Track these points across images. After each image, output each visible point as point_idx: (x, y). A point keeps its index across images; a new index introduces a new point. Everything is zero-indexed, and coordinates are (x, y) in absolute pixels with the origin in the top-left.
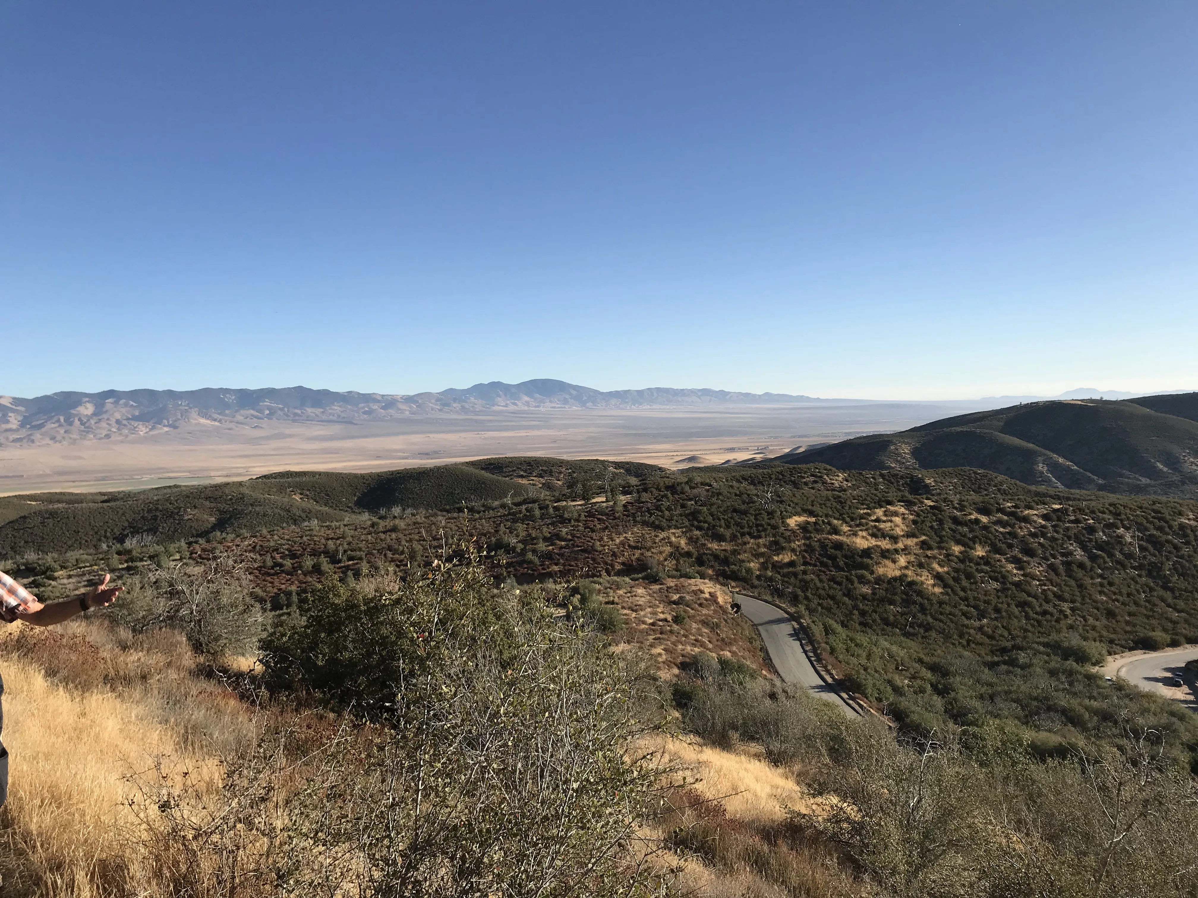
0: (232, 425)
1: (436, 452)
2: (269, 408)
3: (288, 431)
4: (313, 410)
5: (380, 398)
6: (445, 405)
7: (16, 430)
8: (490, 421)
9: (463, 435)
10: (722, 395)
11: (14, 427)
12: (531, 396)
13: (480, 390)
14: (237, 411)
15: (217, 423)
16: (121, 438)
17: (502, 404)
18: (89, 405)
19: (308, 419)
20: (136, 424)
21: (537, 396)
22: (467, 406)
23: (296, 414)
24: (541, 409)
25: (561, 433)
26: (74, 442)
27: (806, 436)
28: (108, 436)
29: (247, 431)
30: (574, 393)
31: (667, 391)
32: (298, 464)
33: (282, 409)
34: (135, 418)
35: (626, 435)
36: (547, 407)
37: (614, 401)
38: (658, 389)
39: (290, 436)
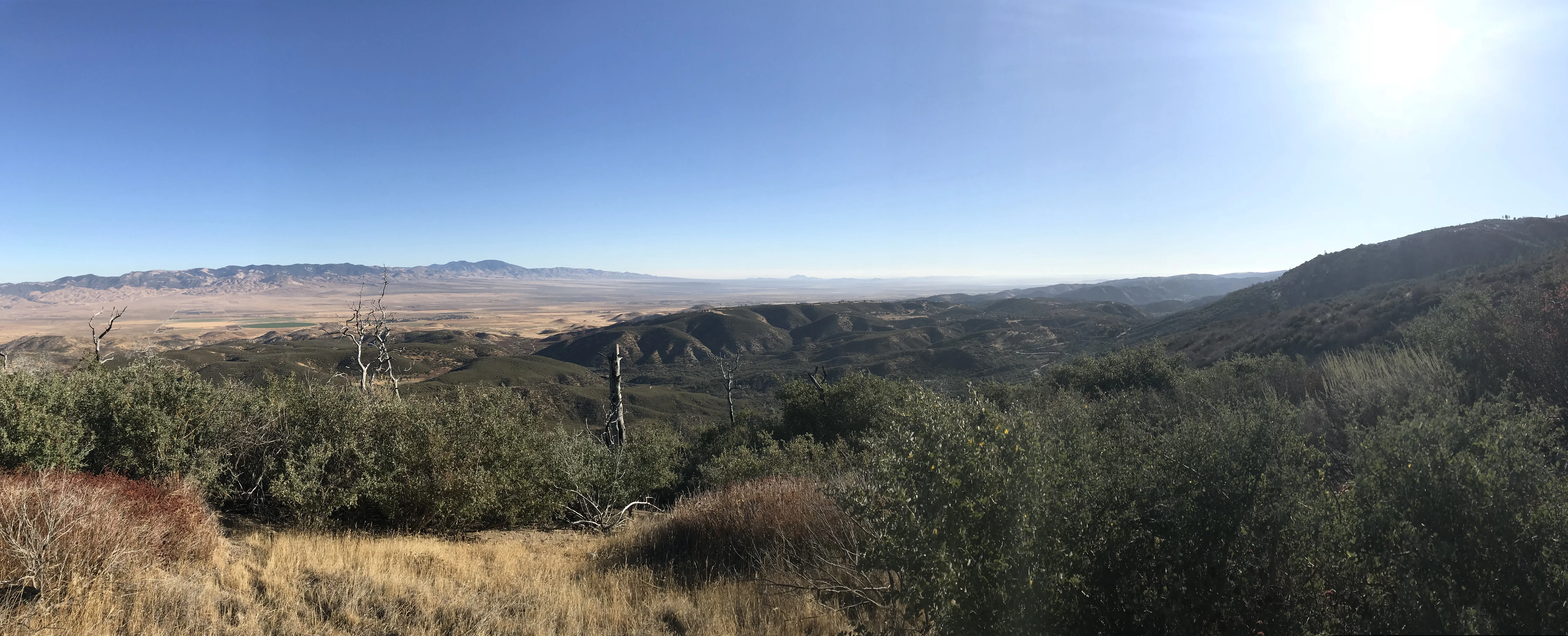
0: (309, 285)
1: (418, 306)
2: (329, 275)
3: (339, 290)
4: (353, 277)
5: (391, 270)
6: (430, 275)
7: (210, 286)
8: (455, 286)
9: (437, 295)
10: (600, 273)
11: (209, 284)
12: (484, 270)
13: (453, 266)
14: (313, 277)
15: (301, 284)
16: (255, 292)
17: (465, 275)
18: (242, 273)
19: (351, 282)
20: (263, 284)
21: (487, 270)
22: (443, 276)
23: (344, 279)
24: (489, 278)
25: (497, 295)
26: (234, 293)
27: (637, 303)
28: (250, 290)
29: (318, 289)
30: (510, 269)
31: (567, 269)
32: (341, 311)
33: (336, 276)
34: (262, 281)
35: (535, 299)
36: (493, 277)
37: (534, 275)
38: (562, 268)
39: (340, 293)
